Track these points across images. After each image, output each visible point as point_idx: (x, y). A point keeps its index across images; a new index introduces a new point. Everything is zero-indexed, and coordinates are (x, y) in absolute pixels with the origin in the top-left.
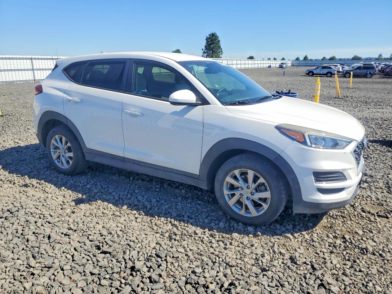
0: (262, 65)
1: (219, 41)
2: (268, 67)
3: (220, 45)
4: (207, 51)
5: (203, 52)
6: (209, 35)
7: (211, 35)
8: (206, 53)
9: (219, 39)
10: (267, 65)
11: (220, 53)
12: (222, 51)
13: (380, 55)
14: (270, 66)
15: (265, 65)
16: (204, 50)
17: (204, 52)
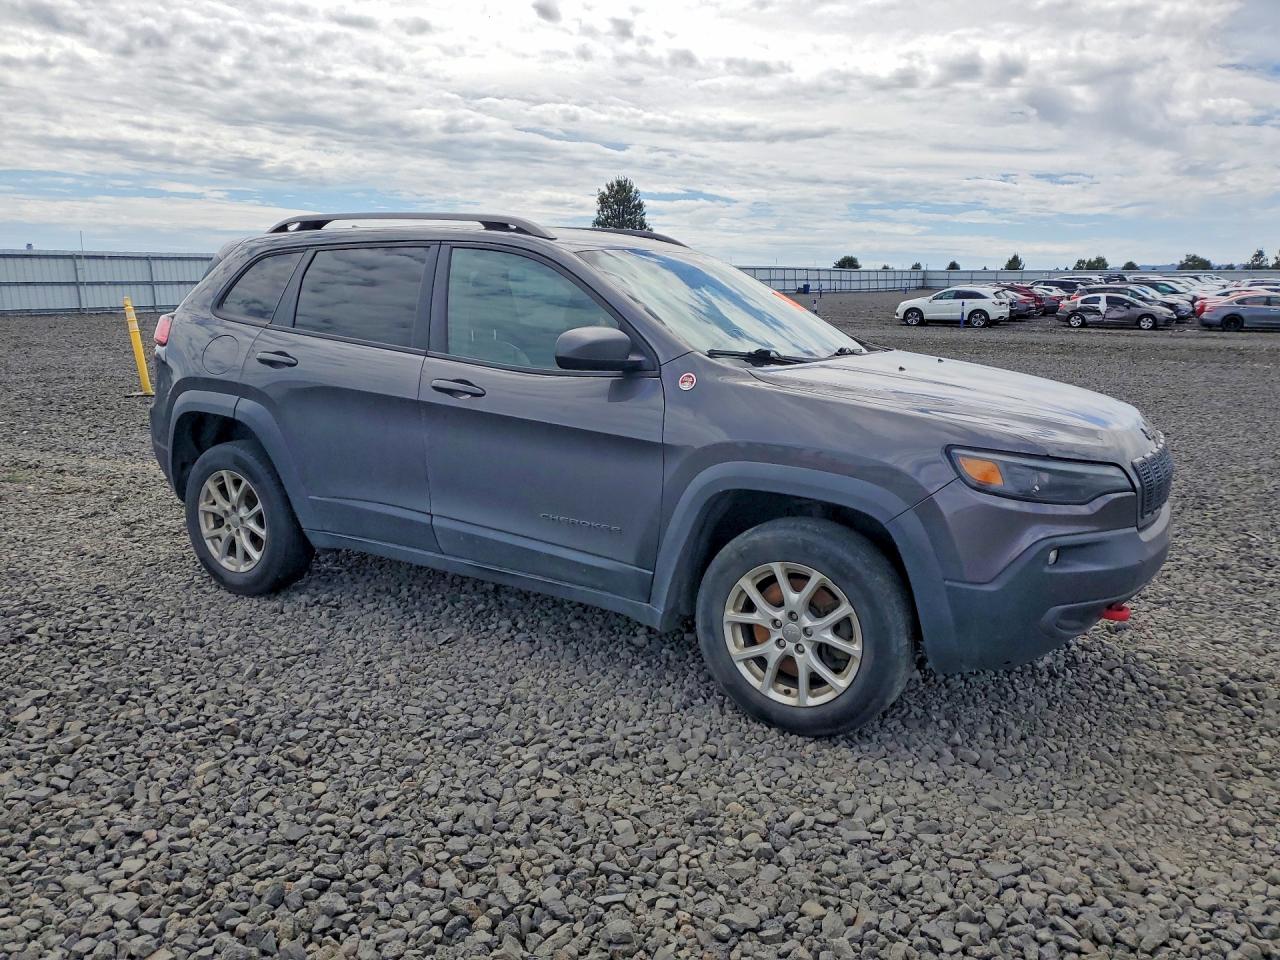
1: (640, 206)
3: (644, 217)
6: (610, 187)
9: (640, 200)
13: (1260, 254)
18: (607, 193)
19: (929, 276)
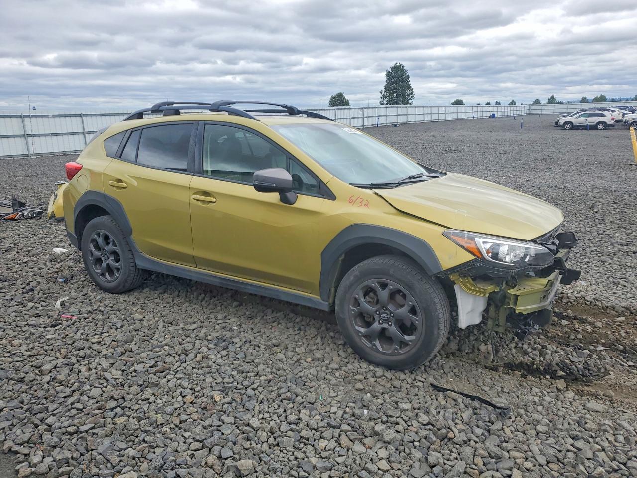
0: (480, 115)
1: (408, 77)
2: (490, 116)
3: (409, 83)
4: (388, 94)
5: (381, 95)
6: (392, 68)
7: (394, 68)
8: (386, 98)
9: (408, 74)
10: (488, 114)
11: (410, 96)
12: (412, 93)
14: (494, 115)
15: (484, 114)
16: (383, 92)
17: (384, 96)
18: (390, 71)
19: (532, 107)
